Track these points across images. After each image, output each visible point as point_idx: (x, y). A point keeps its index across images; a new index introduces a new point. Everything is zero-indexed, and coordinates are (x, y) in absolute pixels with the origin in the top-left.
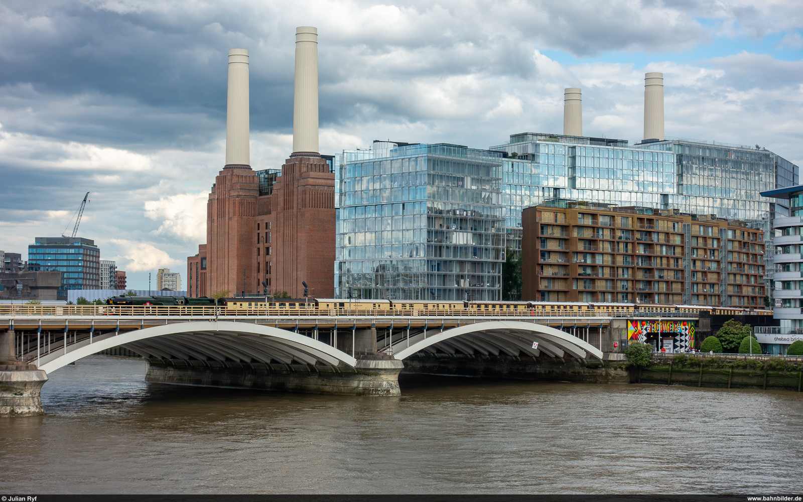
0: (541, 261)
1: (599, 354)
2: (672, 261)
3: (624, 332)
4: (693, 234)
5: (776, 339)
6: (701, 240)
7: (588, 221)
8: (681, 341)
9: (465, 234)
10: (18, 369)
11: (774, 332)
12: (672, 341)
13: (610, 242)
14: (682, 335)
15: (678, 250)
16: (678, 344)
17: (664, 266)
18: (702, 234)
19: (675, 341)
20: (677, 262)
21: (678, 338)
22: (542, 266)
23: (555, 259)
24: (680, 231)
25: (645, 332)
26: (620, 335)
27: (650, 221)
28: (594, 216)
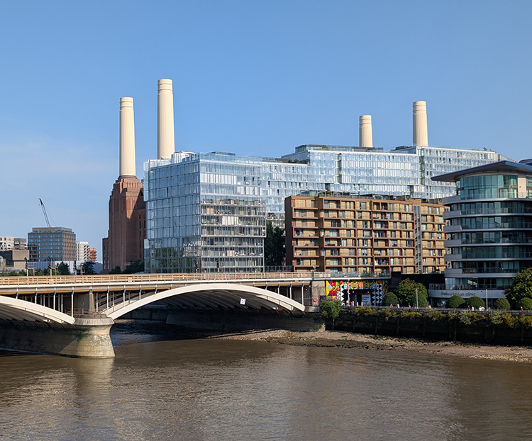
0: (295, 236)
1: (302, 307)
2: (404, 233)
3: (323, 289)
4: (423, 213)
5: (442, 294)
6: (429, 217)
7: (333, 206)
8: (377, 295)
9: (232, 217)
11: (441, 289)
12: (370, 296)
13: (352, 221)
14: (377, 291)
15: (409, 225)
16: (374, 297)
17: (398, 237)
18: (430, 213)
19: (372, 295)
20: (409, 234)
21: (374, 293)
22: (297, 239)
23: (306, 234)
24: (411, 212)
25: (342, 289)
26: (319, 292)
27: (385, 205)
28: (338, 202)
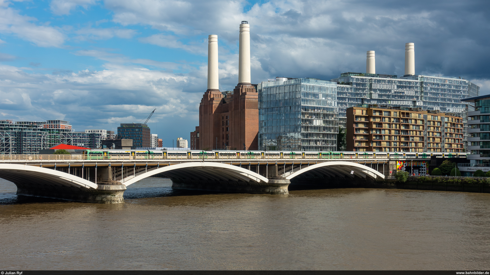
0: (355, 133)
1: (383, 176)
2: (418, 133)
4: (428, 120)
5: (468, 169)
6: (432, 123)
7: (378, 114)
9: (319, 120)
10: (113, 184)
11: (467, 166)
12: (418, 170)
13: (388, 124)
15: (421, 127)
17: (414, 135)
18: (432, 120)
20: (421, 133)
21: (421, 169)
22: (356, 136)
23: (362, 132)
24: (422, 118)
25: (405, 166)
26: (393, 167)
27: (408, 114)
28: (381, 112)
